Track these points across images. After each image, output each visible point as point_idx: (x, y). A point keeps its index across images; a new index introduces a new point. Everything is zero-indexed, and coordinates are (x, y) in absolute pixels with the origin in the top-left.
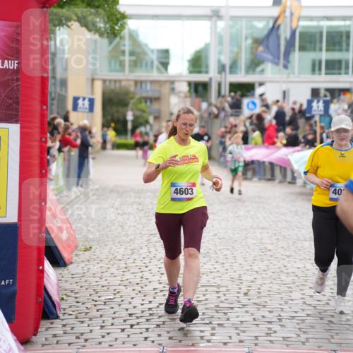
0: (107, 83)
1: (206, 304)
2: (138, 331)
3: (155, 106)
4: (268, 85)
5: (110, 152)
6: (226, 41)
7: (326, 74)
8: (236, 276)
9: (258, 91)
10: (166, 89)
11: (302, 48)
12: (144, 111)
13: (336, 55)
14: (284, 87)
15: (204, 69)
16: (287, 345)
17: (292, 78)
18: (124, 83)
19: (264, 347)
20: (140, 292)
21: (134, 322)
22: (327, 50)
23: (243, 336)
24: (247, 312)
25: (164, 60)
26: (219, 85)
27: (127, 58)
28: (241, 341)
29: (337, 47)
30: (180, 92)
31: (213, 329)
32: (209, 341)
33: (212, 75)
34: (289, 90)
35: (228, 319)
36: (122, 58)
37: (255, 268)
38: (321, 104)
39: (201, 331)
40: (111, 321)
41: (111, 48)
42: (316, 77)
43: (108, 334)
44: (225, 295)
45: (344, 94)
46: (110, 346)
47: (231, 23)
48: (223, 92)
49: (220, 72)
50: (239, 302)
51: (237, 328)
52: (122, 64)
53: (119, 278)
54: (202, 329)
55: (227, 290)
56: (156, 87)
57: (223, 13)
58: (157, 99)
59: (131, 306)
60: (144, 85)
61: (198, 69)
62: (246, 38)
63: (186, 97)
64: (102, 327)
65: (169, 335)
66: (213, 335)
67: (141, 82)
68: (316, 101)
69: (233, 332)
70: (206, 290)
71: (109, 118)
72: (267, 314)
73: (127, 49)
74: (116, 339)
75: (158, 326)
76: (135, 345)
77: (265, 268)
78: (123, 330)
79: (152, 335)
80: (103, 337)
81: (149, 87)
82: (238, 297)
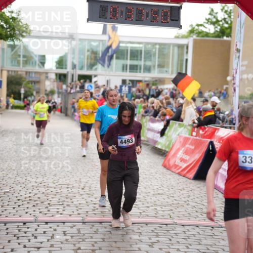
0: (10, 73)
1: (61, 194)
2: (22, 209)
3: (37, 86)
4: (99, 77)
5: (10, 110)
6: (77, 52)
7: (130, 72)
8: (78, 179)
9: (94, 80)
10: (43, 77)
11: (117, 58)
12: (30, 88)
13: (135, 62)
14: (108, 78)
15: (64, 67)
16: (103, 216)
17: (112, 73)
18: (19, 73)
19: (91, 217)
20: (24, 187)
21: (20, 204)
22: (130, 59)
23: (80, 211)
24: (83, 198)
25: (42, 61)
26: (73, 75)
27: (21, 59)
28: (79, 214)
29: (135, 58)
30: (51, 79)
31: (64, 207)
32: (61, 214)
33: (68, 70)
34: (110, 80)
35: (72, 202)
36: (19, 59)
37: (89, 175)
38: (127, 88)
39: (58, 209)
40: (7, 203)
41: (12, 53)
42: (124, 74)
43: (6, 210)
44: (71, 189)
45: (139, 83)
46: (7, 216)
47: (79, 42)
48: (74, 80)
49: (73, 69)
50: (79, 193)
51: (77, 207)
52: (19, 62)
53: (13, 180)
54: (58, 207)
55: (73, 187)
56: (38, 76)
57: (74, 37)
58: (38, 82)
59: (19, 195)
60: (31, 75)
61: (61, 67)
62: (88, 51)
63: (54, 81)
64: (2, 206)
65: (40, 211)
66: (64, 211)
67: (29, 72)
68: (124, 86)
69: (75, 209)
70: (61, 187)
71: (10, 91)
72: (94, 200)
73: (21, 54)
74: (10, 213)
75: (34, 206)
76: (20, 216)
77: (94, 175)
78: (14, 208)
79: (30, 211)
80: (3, 212)
81: (33, 75)
82: (79, 191)
